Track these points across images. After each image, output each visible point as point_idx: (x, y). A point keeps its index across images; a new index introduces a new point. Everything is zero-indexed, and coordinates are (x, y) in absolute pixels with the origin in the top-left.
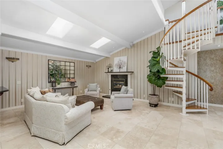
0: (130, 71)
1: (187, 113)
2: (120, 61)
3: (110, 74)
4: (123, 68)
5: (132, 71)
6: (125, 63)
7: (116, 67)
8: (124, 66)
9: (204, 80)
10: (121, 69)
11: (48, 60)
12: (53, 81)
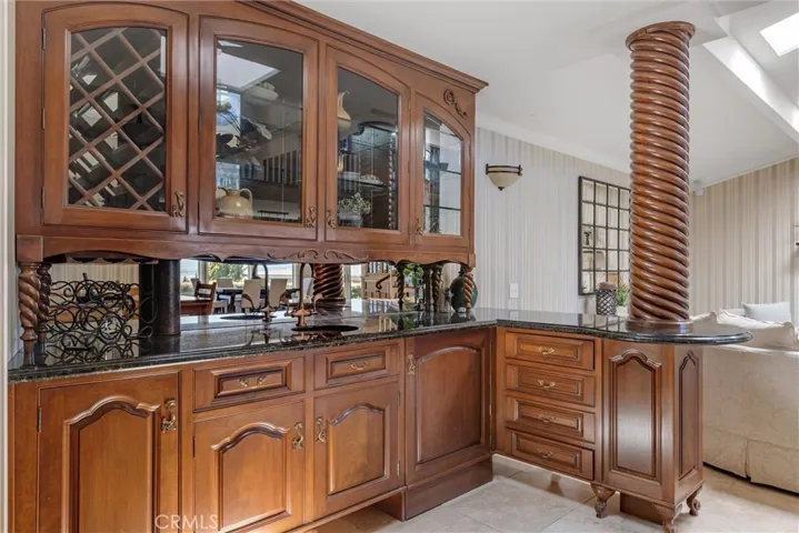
11: (580, 179)
12: (603, 285)
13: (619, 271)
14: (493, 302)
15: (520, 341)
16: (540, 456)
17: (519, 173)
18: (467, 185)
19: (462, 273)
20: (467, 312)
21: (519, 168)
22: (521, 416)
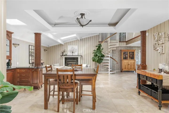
0: (80, 55)
1: (111, 74)
2: (73, 48)
3: (64, 57)
4: (75, 53)
5: (81, 55)
6: (76, 50)
7: (69, 52)
8: (76, 52)
9: (114, 60)
10: (73, 54)
11: (29, 45)
12: (33, 62)
13: (32, 60)
14: (14, 65)
15: (20, 70)
16: (23, 85)
17: (19, 45)
18: (10, 48)
19: (9, 61)
20: (10, 67)
21: (19, 44)
22: (20, 80)
